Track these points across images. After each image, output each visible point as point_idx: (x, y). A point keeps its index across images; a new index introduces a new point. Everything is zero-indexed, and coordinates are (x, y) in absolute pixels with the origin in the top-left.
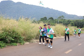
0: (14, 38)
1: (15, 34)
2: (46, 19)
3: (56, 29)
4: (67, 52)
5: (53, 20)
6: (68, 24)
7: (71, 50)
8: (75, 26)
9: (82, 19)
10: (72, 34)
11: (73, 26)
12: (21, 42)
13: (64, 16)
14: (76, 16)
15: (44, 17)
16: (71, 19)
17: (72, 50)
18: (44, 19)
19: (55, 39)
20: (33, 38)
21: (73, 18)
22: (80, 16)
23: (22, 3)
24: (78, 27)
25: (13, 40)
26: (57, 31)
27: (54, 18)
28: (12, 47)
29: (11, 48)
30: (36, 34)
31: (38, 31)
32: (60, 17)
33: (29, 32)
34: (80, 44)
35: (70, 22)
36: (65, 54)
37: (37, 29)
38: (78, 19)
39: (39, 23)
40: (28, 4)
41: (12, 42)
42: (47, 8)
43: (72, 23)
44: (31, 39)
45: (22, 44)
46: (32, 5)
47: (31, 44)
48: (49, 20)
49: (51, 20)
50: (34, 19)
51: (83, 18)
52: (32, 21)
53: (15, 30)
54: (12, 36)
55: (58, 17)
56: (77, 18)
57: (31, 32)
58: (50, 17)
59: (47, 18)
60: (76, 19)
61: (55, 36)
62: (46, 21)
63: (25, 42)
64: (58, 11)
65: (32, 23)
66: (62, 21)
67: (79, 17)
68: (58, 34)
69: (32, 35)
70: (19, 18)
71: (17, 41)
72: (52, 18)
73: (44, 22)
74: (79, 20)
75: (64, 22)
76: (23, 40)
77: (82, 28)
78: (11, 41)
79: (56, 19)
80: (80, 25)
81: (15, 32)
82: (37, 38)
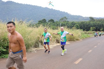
0: (6, 47)
1: (6, 43)
2: (46, 22)
5: (54, 22)
6: (72, 27)
8: (81, 29)
9: (88, 21)
13: (67, 17)
14: (82, 17)
15: (43, 19)
16: (75, 21)
17: (82, 59)
18: (43, 22)
20: (31, 46)
21: (77, 19)
23: (13, 2)
24: (84, 30)
25: (4, 50)
27: (55, 20)
28: (4, 61)
29: (2, 61)
30: (34, 41)
31: (37, 36)
32: (62, 19)
33: (25, 39)
35: (75, 24)
38: (83, 21)
39: (37, 27)
41: (3, 54)
42: (46, 8)
43: (77, 26)
44: (29, 48)
46: (27, 5)
47: (30, 55)
48: (49, 23)
49: (51, 22)
50: (30, 22)
52: (29, 24)
53: (7, 38)
54: (3, 46)
55: (60, 19)
56: (82, 19)
57: (28, 39)
58: (50, 19)
59: (46, 20)
60: (81, 20)
65: (29, 26)
67: (85, 18)
69: (30, 42)
72: (52, 21)
73: (44, 25)
74: (85, 22)
75: (67, 24)
77: (89, 31)
78: (2, 52)
79: (57, 21)
80: (87, 28)
81: (7, 40)
82: (36, 46)
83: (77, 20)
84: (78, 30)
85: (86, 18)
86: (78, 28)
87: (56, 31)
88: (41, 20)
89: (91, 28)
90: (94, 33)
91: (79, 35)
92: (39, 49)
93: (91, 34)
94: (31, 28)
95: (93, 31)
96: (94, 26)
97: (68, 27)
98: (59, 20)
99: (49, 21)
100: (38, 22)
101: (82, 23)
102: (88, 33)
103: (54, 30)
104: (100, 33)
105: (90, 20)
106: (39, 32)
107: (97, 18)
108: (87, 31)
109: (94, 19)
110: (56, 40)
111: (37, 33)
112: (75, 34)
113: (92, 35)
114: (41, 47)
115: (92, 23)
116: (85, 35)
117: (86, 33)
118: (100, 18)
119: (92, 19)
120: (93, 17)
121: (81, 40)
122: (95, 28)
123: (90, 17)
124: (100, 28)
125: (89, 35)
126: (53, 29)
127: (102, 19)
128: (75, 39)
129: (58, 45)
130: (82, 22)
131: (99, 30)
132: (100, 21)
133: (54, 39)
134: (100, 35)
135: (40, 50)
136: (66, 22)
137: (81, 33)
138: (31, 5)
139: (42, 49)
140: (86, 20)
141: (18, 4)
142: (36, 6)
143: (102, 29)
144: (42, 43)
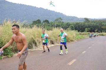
2: (40, 22)
3: (54, 35)
4: (70, 64)
5: (48, 23)
6: (67, 28)
7: (74, 60)
8: (76, 30)
9: (82, 22)
10: (74, 39)
11: (73, 30)
12: (7, 54)
13: (62, 18)
14: (76, 18)
15: (37, 19)
16: (70, 22)
17: (76, 60)
19: (53, 46)
21: (72, 20)
22: (81, 18)
24: (79, 31)
26: (54, 37)
27: (50, 21)
31: (30, 37)
32: (57, 20)
34: (84, 52)
35: (70, 25)
37: (30, 35)
38: (78, 22)
39: (31, 27)
40: (15, 3)
42: (41, 9)
43: (72, 27)
45: (9, 56)
46: (21, 4)
48: (44, 24)
49: (46, 23)
50: (24, 22)
51: (84, 20)
55: (55, 19)
56: (77, 20)
58: (44, 20)
60: (76, 21)
61: (53, 44)
62: (40, 25)
63: (13, 54)
64: (54, 11)
65: (22, 27)
67: (79, 19)
68: (56, 40)
70: (3, 21)
72: (47, 21)
73: (38, 26)
74: (80, 23)
75: (62, 25)
76: (11, 51)
77: (83, 32)
79: (52, 22)
80: (82, 29)
82: (30, 47)
85: (81, 19)
86: (72, 29)
87: (50, 32)
88: (36, 20)
89: (86, 29)
90: (89, 34)
91: (74, 36)
92: (32, 50)
93: (86, 35)
94: (25, 29)
95: (87, 32)
96: (89, 27)
97: (63, 28)
98: (54, 21)
99: (44, 21)
100: (32, 23)
101: (77, 24)
102: (83, 34)
104: (95, 34)
105: (85, 21)
106: (32, 33)
107: (92, 19)
108: (81, 32)
109: (88, 20)
110: (50, 41)
111: (31, 34)
112: (69, 35)
113: (87, 36)
114: (35, 48)
115: (86, 24)
116: (80, 36)
117: (81, 34)
118: (95, 19)
119: (87, 20)
121: (76, 41)
122: (90, 29)
123: (85, 18)
124: (95, 29)
125: (83, 36)
126: (48, 30)
127: (97, 20)
128: (70, 40)
129: (52, 47)
131: (94, 32)
132: (95, 22)
134: (95, 36)
136: (61, 23)
137: (76, 34)
138: (25, 5)
139: (36, 50)
140: (81, 21)
141: (11, 3)
142: (31, 6)
143: (96, 30)
144: (36, 44)
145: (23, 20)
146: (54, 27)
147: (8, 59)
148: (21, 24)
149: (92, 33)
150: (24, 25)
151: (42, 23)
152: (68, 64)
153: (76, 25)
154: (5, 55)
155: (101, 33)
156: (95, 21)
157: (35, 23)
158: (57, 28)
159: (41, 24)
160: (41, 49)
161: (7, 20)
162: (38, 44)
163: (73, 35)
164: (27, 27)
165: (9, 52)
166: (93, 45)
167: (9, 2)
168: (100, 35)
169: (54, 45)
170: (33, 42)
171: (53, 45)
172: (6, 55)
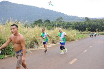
1: (1, 43)
2: (42, 22)
3: (55, 34)
4: (72, 63)
5: (50, 23)
6: (68, 27)
8: (77, 29)
9: (83, 21)
10: (74, 39)
11: (74, 29)
13: (63, 18)
14: (77, 17)
15: (39, 19)
16: (71, 21)
17: (77, 59)
18: (39, 22)
20: (26, 46)
22: (82, 18)
24: (80, 30)
27: (51, 21)
30: (29, 42)
31: (32, 37)
32: (58, 20)
34: (85, 51)
35: (71, 24)
36: (70, 64)
37: (31, 35)
39: (33, 27)
40: (17, 4)
43: (73, 26)
45: (12, 55)
46: (22, 5)
48: (45, 23)
49: (47, 22)
50: (26, 22)
53: (1, 38)
55: (56, 19)
56: (78, 20)
58: (46, 20)
59: (42, 20)
60: (76, 21)
61: (54, 43)
64: (55, 11)
65: (24, 27)
66: (61, 24)
67: (80, 19)
68: (58, 39)
70: (6, 22)
71: (5, 52)
72: (48, 21)
73: (39, 26)
74: (81, 22)
75: (63, 25)
76: (13, 51)
77: (84, 31)
79: (53, 22)
80: (82, 28)
81: (2, 40)
82: (31, 47)
83: (73, 21)
84: (73, 30)
87: (51, 32)
88: (37, 20)
89: (87, 28)
90: (90, 33)
91: (75, 36)
92: (34, 50)
93: (87, 34)
94: (26, 28)
95: (88, 31)
96: (90, 26)
97: (64, 27)
99: (45, 21)
100: (34, 23)
102: (84, 34)
103: (50, 31)
104: (95, 34)
105: (86, 20)
106: (34, 32)
107: (93, 19)
108: (82, 31)
110: (51, 41)
112: (70, 34)
113: (87, 36)
114: (37, 47)
115: (87, 23)
116: (81, 35)
117: (82, 33)
118: (95, 18)
119: (87, 19)
120: (88, 18)
121: (77, 40)
122: (90, 28)
123: (85, 18)
125: (84, 35)
126: (49, 29)
127: (97, 19)
128: (71, 40)
129: (53, 46)
130: (78, 23)
131: (95, 31)
132: (95, 22)
133: (50, 40)
134: (95, 35)
135: (36, 50)
137: (77, 33)
138: (27, 5)
139: (38, 49)
140: (81, 20)
141: (13, 4)
142: (32, 6)
143: (97, 30)
144: (37, 43)
145: (25, 20)
146: (56, 27)
147: (10, 58)
148: (23, 24)
149: (93, 32)
150: (26, 25)
151: (43, 22)
152: (70, 63)
153: (77, 24)
154: (7, 55)
155: (101, 33)
156: (96, 20)
157: (36, 23)
158: (59, 27)
159: (42, 24)
160: (42, 49)
161: (9, 20)
162: (39, 43)
163: (74, 34)
164: (29, 26)
165: (11, 52)
166: (94, 44)
167: (11, 3)
168: (101, 34)
169: (56, 44)
170: (35, 42)
171: (54, 45)
172: (9, 54)
